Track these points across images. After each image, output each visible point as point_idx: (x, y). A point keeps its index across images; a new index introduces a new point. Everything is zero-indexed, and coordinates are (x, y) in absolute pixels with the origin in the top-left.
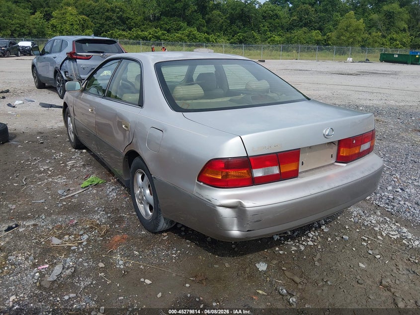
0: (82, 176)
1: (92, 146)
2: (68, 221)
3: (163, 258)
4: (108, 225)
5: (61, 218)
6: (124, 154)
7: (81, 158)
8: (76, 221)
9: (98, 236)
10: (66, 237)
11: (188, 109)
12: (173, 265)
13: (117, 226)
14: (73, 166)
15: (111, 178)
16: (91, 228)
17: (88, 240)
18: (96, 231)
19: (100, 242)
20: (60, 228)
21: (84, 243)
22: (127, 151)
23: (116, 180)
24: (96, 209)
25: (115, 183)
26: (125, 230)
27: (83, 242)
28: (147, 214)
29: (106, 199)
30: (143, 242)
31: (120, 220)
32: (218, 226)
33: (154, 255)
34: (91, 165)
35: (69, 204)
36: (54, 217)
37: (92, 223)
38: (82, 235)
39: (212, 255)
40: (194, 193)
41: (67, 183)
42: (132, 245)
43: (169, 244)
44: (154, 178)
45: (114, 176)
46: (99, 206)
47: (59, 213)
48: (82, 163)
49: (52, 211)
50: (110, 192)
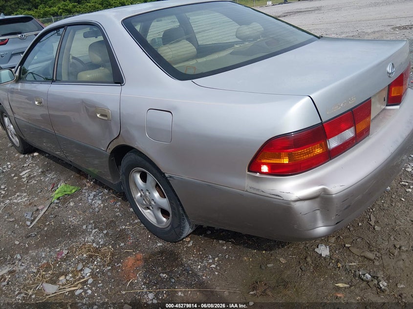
0: (47, 186)
1: (45, 145)
2: (55, 256)
3: (201, 274)
4: (110, 247)
5: (43, 253)
6: (109, 151)
7: (36, 165)
8: (65, 252)
9: (104, 266)
10: (62, 278)
11: (195, 73)
12: (218, 280)
13: (122, 244)
14: (30, 178)
15: (85, 181)
16: (91, 256)
17: (93, 275)
18: (99, 259)
19: (109, 274)
20: (47, 268)
21: (90, 281)
22: (112, 147)
23: (92, 183)
24: (84, 227)
25: (93, 187)
26: (135, 246)
27: (87, 280)
28: (159, 221)
29: (91, 210)
30: (166, 258)
31: (122, 236)
32: (295, 227)
33: (188, 273)
34: (52, 171)
35: (46, 229)
36: (33, 253)
37: (89, 250)
38: (81, 270)
39: (258, 252)
40: (247, 188)
41: (31, 201)
42: (154, 266)
43: (199, 251)
44: (170, 177)
45: (87, 178)
46: (86, 221)
47: (38, 246)
48: (40, 171)
49: (27, 246)
50: (93, 200)
